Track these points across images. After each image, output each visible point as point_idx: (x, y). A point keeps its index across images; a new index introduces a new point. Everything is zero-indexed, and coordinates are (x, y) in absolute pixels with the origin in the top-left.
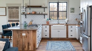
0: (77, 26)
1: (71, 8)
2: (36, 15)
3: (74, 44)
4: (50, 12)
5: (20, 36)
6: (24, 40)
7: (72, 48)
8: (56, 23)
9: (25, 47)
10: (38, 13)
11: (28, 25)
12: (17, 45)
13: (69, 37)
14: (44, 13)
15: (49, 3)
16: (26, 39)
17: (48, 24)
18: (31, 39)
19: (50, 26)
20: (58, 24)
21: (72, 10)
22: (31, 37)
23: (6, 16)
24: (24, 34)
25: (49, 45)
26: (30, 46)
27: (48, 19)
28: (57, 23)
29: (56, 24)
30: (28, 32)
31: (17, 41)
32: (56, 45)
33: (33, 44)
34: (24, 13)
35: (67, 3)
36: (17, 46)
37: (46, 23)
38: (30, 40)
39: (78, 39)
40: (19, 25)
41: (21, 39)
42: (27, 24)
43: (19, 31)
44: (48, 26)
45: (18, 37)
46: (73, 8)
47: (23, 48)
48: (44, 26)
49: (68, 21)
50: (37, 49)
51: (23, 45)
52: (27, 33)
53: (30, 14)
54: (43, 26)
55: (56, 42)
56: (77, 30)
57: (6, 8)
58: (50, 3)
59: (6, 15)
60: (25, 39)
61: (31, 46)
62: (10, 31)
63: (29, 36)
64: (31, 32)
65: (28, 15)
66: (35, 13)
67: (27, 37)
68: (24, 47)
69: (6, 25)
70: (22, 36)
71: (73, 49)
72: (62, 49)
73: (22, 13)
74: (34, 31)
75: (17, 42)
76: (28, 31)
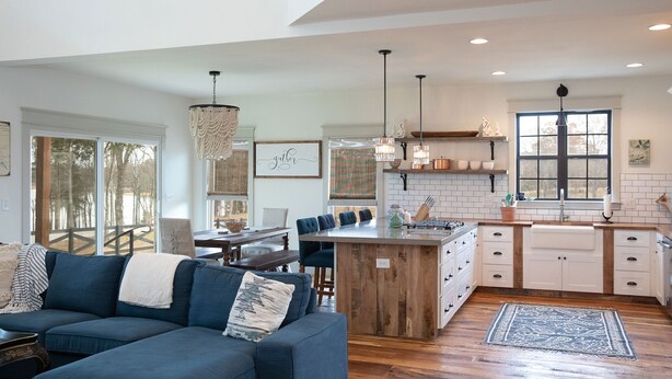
0: (660, 237)
1: (631, 143)
2: (454, 177)
3: (639, 327)
4: (521, 162)
5: (366, 270)
6: (382, 287)
7: (619, 346)
8: (550, 218)
9: (388, 323)
10: (462, 165)
11: (410, 222)
12: (353, 308)
13: (620, 288)
14: (490, 165)
15: (518, 115)
16: (391, 282)
17: (507, 218)
18: (415, 287)
19: (519, 228)
20: (559, 223)
21: (639, 152)
22: (416, 278)
23: (320, 181)
24: (383, 263)
25: (504, 324)
26: (408, 319)
27: (509, 197)
28: (554, 214)
29: (548, 223)
30: (400, 254)
31: (353, 290)
32: (540, 323)
33: (422, 310)
34: (394, 168)
35: (609, 112)
36: (354, 315)
37: (500, 217)
38: (411, 290)
39: (663, 303)
40: (373, 223)
41: (369, 282)
42: (403, 217)
43: (362, 248)
44: (508, 232)
45: (357, 274)
46: (644, 138)
47: (379, 323)
48: (489, 231)
49: (616, 206)
50: (441, 333)
51: (378, 312)
52: (396, 259)
53: (423, 170)
54: (485, 228)
55: (544, 309)
56: (661, 254)
57: (320, 143)
58: (521, 118)
59: (320, 176)
60: (388, 286)
61: (412, 317)
62: (329, 245)
63: (407, 274)
64: (417, 252)
65: (418, 176)
66: (450, 169)
67: (395, 275)
68: (382, 320)
69: (312, 220)
70: (375, 271)
71: (622, 351)
72: (566, 347)
73: (389, 167)
74: (430, 250)
75: (353, 295)
76: (402, 246)
